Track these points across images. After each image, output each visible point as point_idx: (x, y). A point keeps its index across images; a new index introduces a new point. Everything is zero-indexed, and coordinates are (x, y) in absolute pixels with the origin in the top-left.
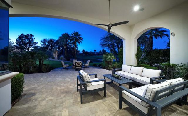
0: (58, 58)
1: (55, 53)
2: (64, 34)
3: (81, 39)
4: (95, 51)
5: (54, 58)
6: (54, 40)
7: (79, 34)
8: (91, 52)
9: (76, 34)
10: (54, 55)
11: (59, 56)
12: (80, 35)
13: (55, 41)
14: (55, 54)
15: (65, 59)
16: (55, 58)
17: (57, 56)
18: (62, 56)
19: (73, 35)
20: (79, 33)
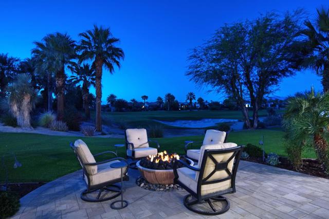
0: (34, 123)
1: (20, 102)
2: (52, 36)
3: (119, 53)
4: (145, 97)
5: (13, 122)
6: (12, 59)
7: (110, 37)
8: (133, 100)
9: (101, 35)
10: (15, 108)
11: (35, 114)
12: (116, 40)
13: (16, 64)
14: (19, 108)
15: (61, 123)
16: (19, 121)
17: (26, 114)
18: (49, 115)
19: (91, 38)
20: (111, 31)
